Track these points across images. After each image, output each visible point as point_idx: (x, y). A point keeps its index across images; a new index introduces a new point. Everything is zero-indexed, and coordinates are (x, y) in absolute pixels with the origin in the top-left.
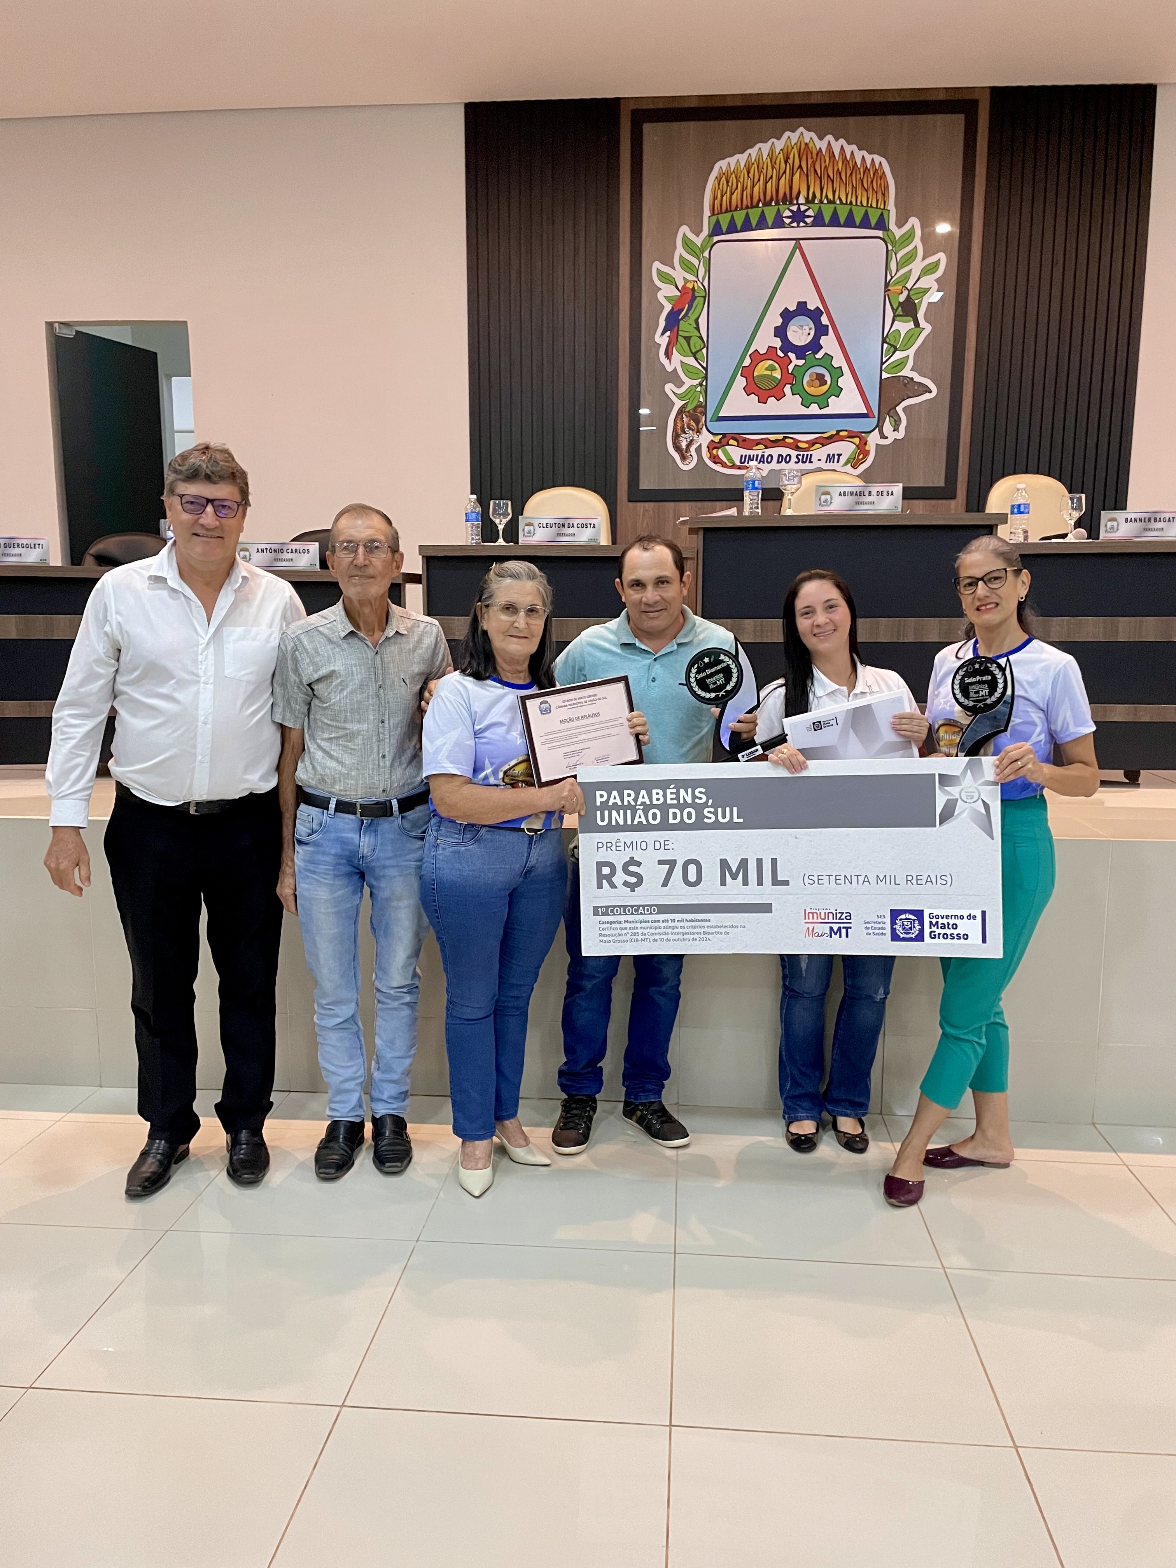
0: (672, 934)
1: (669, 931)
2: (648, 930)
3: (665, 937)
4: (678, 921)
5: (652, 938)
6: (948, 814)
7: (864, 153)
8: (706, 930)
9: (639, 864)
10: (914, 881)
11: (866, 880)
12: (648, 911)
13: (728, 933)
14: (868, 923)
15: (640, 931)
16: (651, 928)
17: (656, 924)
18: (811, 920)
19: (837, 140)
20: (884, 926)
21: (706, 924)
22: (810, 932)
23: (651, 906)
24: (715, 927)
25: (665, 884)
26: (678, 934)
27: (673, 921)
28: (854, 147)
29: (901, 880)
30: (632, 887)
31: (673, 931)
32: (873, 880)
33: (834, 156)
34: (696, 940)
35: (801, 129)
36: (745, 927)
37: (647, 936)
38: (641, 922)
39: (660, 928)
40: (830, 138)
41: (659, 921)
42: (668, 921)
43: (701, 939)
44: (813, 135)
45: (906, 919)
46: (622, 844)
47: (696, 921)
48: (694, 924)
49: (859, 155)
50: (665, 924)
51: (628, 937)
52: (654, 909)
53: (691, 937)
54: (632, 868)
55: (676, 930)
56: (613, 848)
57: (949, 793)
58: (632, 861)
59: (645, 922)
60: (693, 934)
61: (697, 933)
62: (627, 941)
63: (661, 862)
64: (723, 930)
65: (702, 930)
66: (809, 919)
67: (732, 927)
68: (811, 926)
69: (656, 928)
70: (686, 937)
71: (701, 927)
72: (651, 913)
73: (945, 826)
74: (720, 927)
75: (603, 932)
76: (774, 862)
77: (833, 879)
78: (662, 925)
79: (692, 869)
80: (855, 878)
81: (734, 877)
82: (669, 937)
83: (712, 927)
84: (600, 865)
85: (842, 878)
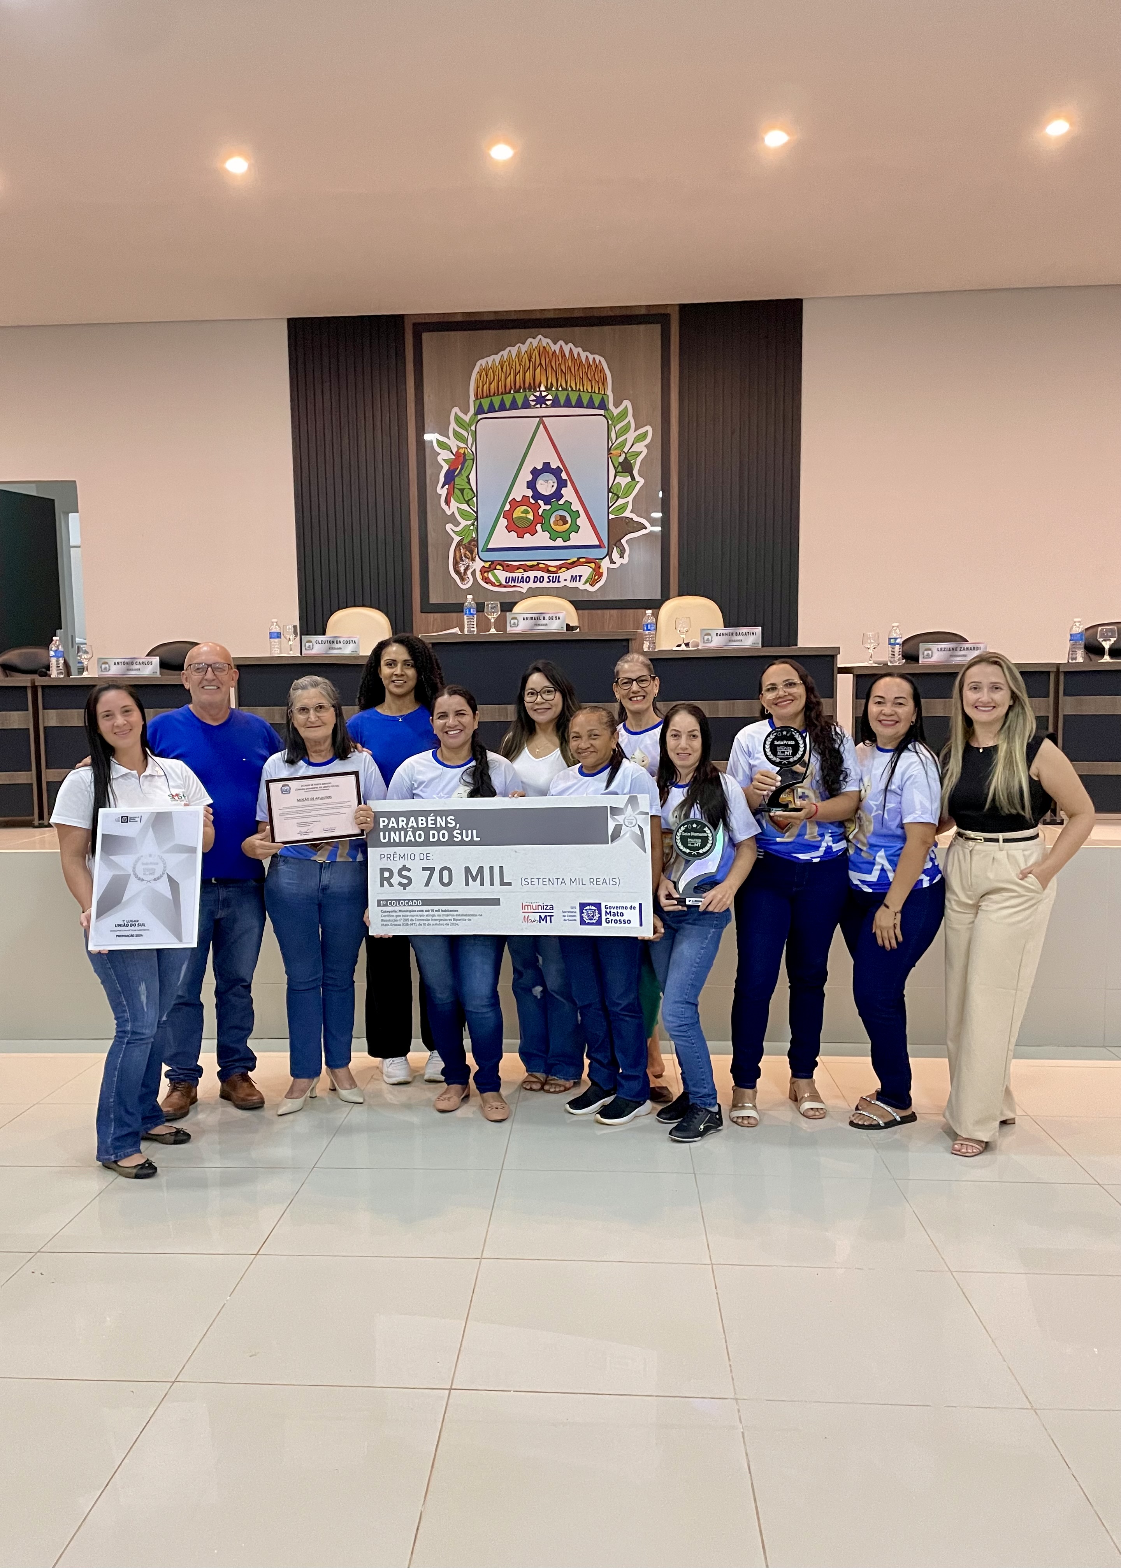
0: (432, 920)
1: (429, 918)
2: (416, 918)
3: (427, 922)
4: (436, 911)
5: (418, 923)
6: (616, 836)
7: (587, 353)
8: (455, 917)
9: (409, 870)
10: (595, 882)
11: (563, 881)
12: (415, 904)
13: (471, 920)
14: (565, 912)
15: (410, 918)
16: (417, 916)
17: (421, 913)
18: (526, 911)
19: (566, 344)
20: (576, 915)
21: (455, 912)
22: (526, 919)
23: (417, 900)
24: (461, 915)
25: (427, 885)
26: (436, 919)
27: (433, 911)
28: (580, 350)
29: (587, 881)
30: (405, 886)
31: (432, 918)
32: (568, 882)
33: (565, 356)
34: (448, 923)
35: (540, 336)
36: (482, 914)
37: (415, 922)
38: (410, 911)
39: (423, 916)
40: (561, 342)
41: (423, 911)
42: (429, 911)
43: (452, 924)
44: (548, 340)
45: (590, 909)
46: (398, 856)
47: (448, 910)
48: (447, 912)
49: (583, 355)
50: (427, 913)
51: (401, 923)
52: (420, 902)
53: (445, 922)
54: (404, 873)
55: (434, 918)
56: (392, 858)
57: (616, 820)
58: (404, 868)
59: (413, 911)
60: (447, 919)
61: (449, 919)
62: (400, 925)
63: (424, 869)
64: (467, 918)
65: (452, 918)
67: (472, 915)
68: (527, 915)
69: (421, 916)
70: (441, 922)
71: (452, 915)
72: (417, 905)
74: (465, 915)
75: (383, 918)
76: (501, 868)
77: (541, 881)
78: (425, 913)
79: (446, 873)
80: (555, 881)
81: (474, 880)
82: (430, 922)
83: (459, 915)
84: (382, 870)
85: (547, 880)
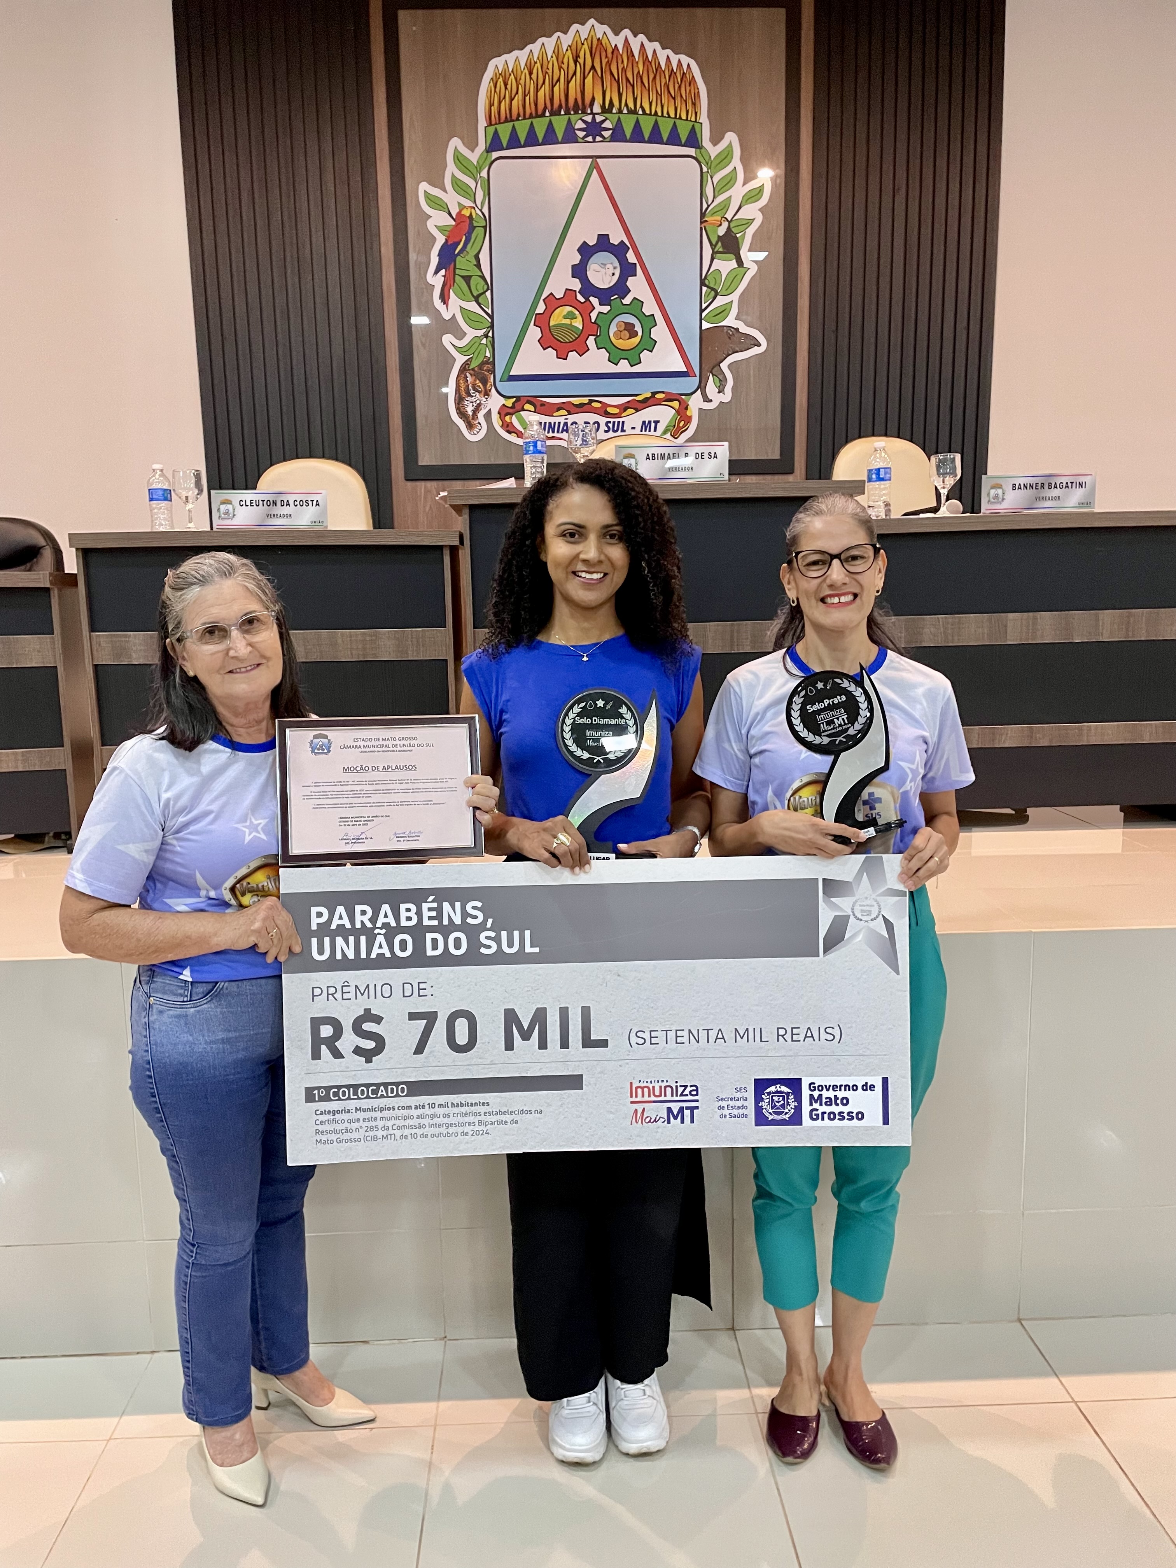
0: (430, 1126)
1: (425, 1121)
2: (393, 1122)
3: (419, 1132)
4: (440, 1106)
5: (398, 1133)
6: (835, 938)
7: (669, 52)
8: (482, 1118)
9: (378, 1020)
10: (788, 1037)
11: (720, 1036)
12: (392, 1092)
13: (516, 1122)
14: (722, 1099)
15: (380, 1124)
16: (397, 1118)
17: (405, 1112)
18: (639, 1099)
19: (635, 36)
20: (745, 1103)
21: (483, 1109)
22: (639, 1117)
23: (397, 1084)
24: (497, 1114)
25: (419, 1050)
26: (440, 1126)
27: (432, 1106)
28: (656, 45)
29: (770, 1034)
30: (368, 1055)
31: (431, 1122)
32: (729, 1035)
33: (633, 56)
34: (467, 1134)
35: (592, 21)
36: (541, 1112)
37: (391, 1131)
38: (381, 1110)
39: (412, 1117)
40: (626, 32)
41: (409, 1107)
42: (423, 1107)
43: (475, 1133)
44: (606, 28)
45: (777, 1092)
46: (352, 989)
47: (467, 1104)
48: (463, 1109)
49: (663, 55)
50: (420, 1112)
51: (361, 1134)
52: (403, 1089)
53: (460, 1129)
54: (368, 1026)
55: (436, 1120)
56: (338, 995)
57: (836, 907)
58: (368, 1016)
59: (389, 1109)
60: (463, 1125)
61: (469, 1124)
62: (359, 1140)
63: (413, 1016)
64: (508, 1118)
65: (476, 1120)
66: (636, 1096)
67: (522, 1112)
68: (640, 1107)
69: (405, 1118)
70: (451, 1130)
71: (475, 1114)
72: (397, 1095)
73: (833, 955)
74: (505, 1113)
75: (321, 1128)
76: (586, 1012)
77: (671, 1035)
78: (415, 1113)
79: (462, 1026)
80: (703, 1034)
81: (526, 1036)
82: (426, 1131)
83: (492, 1113)
84: (316, 1023)
85: (685, 1033)
